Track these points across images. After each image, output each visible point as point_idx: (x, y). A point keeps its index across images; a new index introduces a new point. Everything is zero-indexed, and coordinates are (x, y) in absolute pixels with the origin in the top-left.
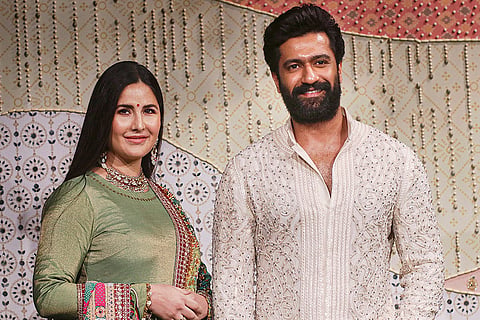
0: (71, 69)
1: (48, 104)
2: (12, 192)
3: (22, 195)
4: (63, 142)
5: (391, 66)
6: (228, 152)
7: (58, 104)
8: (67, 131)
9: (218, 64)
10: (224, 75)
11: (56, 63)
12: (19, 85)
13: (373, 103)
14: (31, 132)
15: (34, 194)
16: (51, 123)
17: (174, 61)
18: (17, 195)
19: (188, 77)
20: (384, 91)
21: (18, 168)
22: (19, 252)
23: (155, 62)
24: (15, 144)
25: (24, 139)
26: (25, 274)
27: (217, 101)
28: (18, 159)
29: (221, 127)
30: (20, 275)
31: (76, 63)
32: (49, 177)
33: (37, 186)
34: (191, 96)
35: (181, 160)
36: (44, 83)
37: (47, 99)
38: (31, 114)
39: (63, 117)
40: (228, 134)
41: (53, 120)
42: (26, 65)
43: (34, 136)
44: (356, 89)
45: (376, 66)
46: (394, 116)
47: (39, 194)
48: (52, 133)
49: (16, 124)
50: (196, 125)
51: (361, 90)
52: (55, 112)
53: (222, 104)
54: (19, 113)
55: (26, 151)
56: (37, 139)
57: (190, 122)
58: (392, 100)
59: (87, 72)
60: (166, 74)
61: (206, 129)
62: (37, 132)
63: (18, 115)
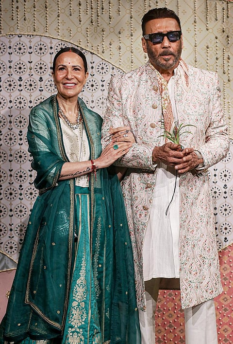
0: (43, 11)
1: (29, 31)
2: (6, 81)
3: (12, 83)
4: (37, 53)
5: (228, 17)
6: (132, 63)
7: (34, 31)
8: (39, 47)
9: (128, 11)
10: (131, 18)
11: (34, 7)
12: (12, 19)
13: (216, 38)
14: (18, 47)
15: (19, 83)
16: (30, 42)
17: (103, 9)
18: (9, 83)
19: (110, 18)
20: (223, 31)
21: (10, 67)
22: (9, 116)
23: (92, 9)
24: (9, 53)
25: (15, 50)
26: (12, 129)
27: (126, 33)
28: (10, 62)
29: (128, 49)
30: (9, 129)
31: (46, 8)
32: (28, 73)
33: (20, 78)
34: (112, 30)
35: (104, 66)
36: (27, 18)
37: (29, 28)
38: (19, 36)
39: (37, 39)
40: (132, 53)
41: (32, 40)
42: (17, 8)
43: (20, 49)
44: (207, 30)
45: (219, 16)
46: (229, 46)
47: (21, 83)
48: (30, 48)
49: (10, 42)
50: (114, 47)
51: (210, 30)
52: (33, 35)
53: (130, 35)
54: (12, 35)
55: (15, 58)
56: (22, 51)
57: (110, 45)
58: (228, 37)
59: (52, 13)
60: (98, 16)
61: (120, 49)
62: (22, 47)
63: (11, 37)
